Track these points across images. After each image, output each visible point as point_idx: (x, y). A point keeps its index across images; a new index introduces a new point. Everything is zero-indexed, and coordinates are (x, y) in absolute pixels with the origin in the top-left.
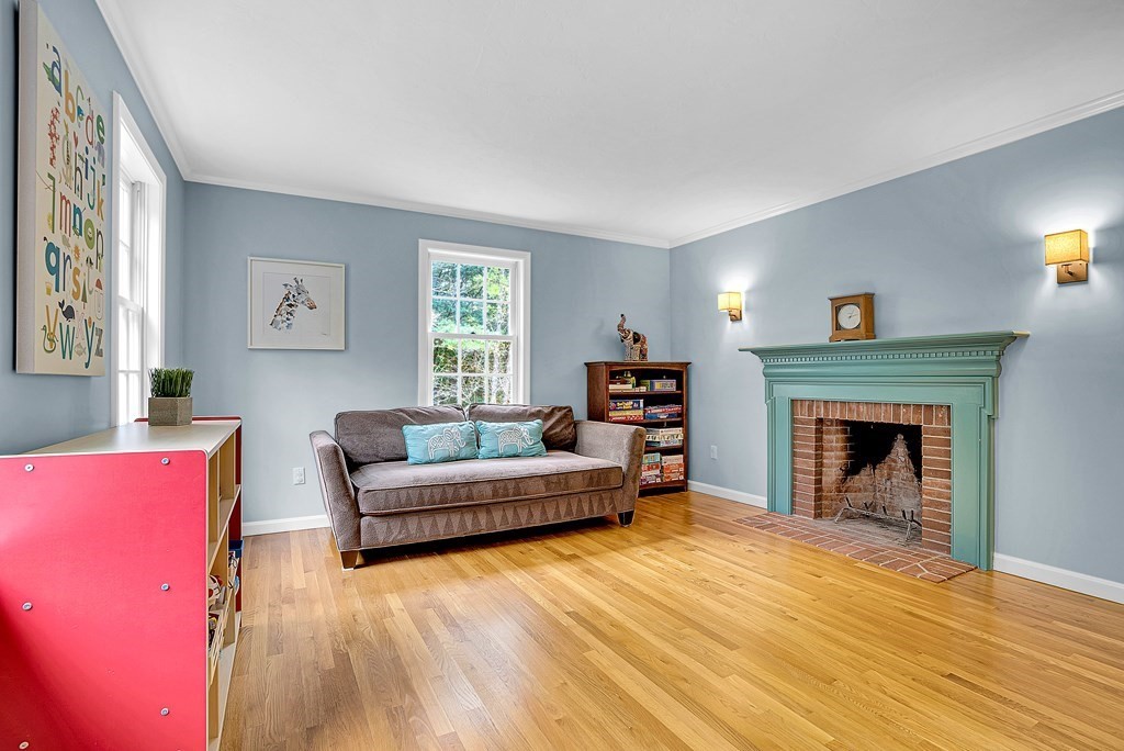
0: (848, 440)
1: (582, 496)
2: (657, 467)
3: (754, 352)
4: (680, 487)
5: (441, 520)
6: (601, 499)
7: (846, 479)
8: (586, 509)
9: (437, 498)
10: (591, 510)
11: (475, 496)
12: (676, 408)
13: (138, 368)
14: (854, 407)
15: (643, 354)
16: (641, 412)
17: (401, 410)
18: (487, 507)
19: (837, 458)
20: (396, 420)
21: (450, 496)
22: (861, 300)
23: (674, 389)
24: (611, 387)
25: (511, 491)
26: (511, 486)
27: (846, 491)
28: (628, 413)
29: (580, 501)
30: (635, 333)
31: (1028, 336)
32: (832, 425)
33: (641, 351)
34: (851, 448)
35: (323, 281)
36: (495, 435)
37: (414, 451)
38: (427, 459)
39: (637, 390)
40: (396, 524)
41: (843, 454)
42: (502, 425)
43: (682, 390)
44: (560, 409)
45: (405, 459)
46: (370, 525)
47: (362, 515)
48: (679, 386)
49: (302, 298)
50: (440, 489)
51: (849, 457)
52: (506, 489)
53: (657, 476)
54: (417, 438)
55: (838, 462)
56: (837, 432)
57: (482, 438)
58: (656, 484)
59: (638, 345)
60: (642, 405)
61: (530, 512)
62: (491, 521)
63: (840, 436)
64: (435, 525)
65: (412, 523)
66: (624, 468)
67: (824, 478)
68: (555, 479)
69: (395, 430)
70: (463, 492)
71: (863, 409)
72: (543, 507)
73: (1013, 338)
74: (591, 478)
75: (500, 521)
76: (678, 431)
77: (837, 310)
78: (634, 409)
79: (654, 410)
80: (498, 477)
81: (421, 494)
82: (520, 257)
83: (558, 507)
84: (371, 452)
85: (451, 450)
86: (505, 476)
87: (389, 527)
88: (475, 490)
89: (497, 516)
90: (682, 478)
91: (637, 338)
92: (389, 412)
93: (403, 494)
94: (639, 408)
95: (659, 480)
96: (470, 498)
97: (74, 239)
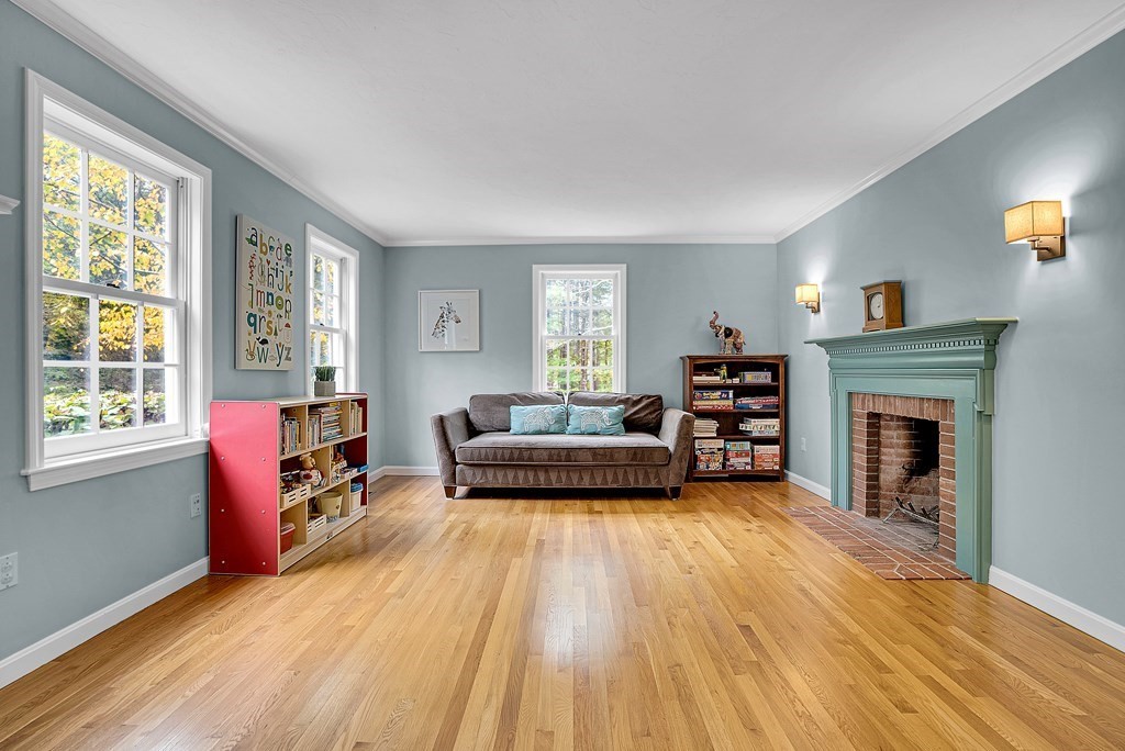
0: (913, 437)
1: (628, 469)
2: (747, 455)
3: (820, 343)
4: (776, 478)
5: (511, 474)
6: (646, 473)
7: (909, 479)
8: (632, 480)
9: (507, 457)
10: (637, 481)
11: (535, 458)
12: (772, 400)
13: (342, 365)
14: (892, 400)
15: (737, 347)
16: (731, 403)
17: (515, 395)
18: (546, 468)
19: (898, 455)
20: (506, 402)
21: (516, 456)
22: (883, 288)
23: (769, 380)
24: (695, 378)
25: (563, 458)
26: (563, 454)
27: (910, 492)
28: (715, 403)
29: (626, 472)
30: (727, 329)
31: (1016, 322)
32: (892, 420)
33: (734, 344)
34: (917, 446)
35: (465, 302)
36: (580, 416)
37: (515, 426)
38: (522, 431)
39: (729, 381)
40: (479, 472)
41: (906, 451)
42: (587, 408)
43: (778, 381)
44: (649, 397)
45: (509, 431)
46: (461, 471)
47: (457, 464)
48: (775, 377)
49: (452, 314)
50: (509, 451)
51: (915, 455)
52: (559, 455)
53: (747, 464)
54: (520, 416)
55: (899, 459)
56: (898, 427)
57: (571, 418)
58: (745, 471)
59: (731, 340)
60: (731, 395)
61: (580, 475)
62: (548, 479)
63: (902, 432)
64: (505, 476)
65: (490, 473)
66: (671, 449)
67: (882, 476)
68: (602, 452)
69: (502, 409)
70: (526, 454)
71: (898, 402)
72: (592, 473)
73: (1004, 325)
74: (635, 454)
75: (556, 481)
76: (775, 422)
77: (869, 299)
78: (722, 398)
79: (745, 401)
80: (553, 446)
81: (495, 453)
82: (617, 269)
83: (605, 475)
84: (488, 424)
85: (542, 425)
86: (559, 446)
87: (474, 474)
88: (535, 454)
89: (553, 476)
90: (777, 468)
91: (728, 332)
92: (505, 396)
93: (483, 451)
94: (728, 398)
95: (748, 467)
96: (530, 459)
97: (267, 308)
